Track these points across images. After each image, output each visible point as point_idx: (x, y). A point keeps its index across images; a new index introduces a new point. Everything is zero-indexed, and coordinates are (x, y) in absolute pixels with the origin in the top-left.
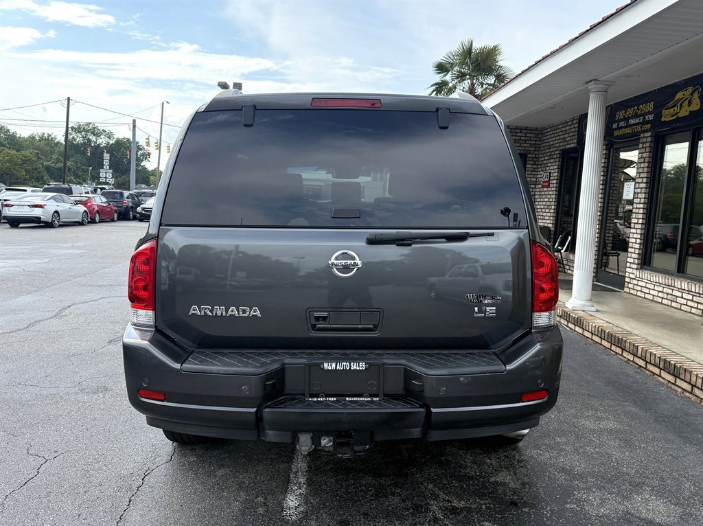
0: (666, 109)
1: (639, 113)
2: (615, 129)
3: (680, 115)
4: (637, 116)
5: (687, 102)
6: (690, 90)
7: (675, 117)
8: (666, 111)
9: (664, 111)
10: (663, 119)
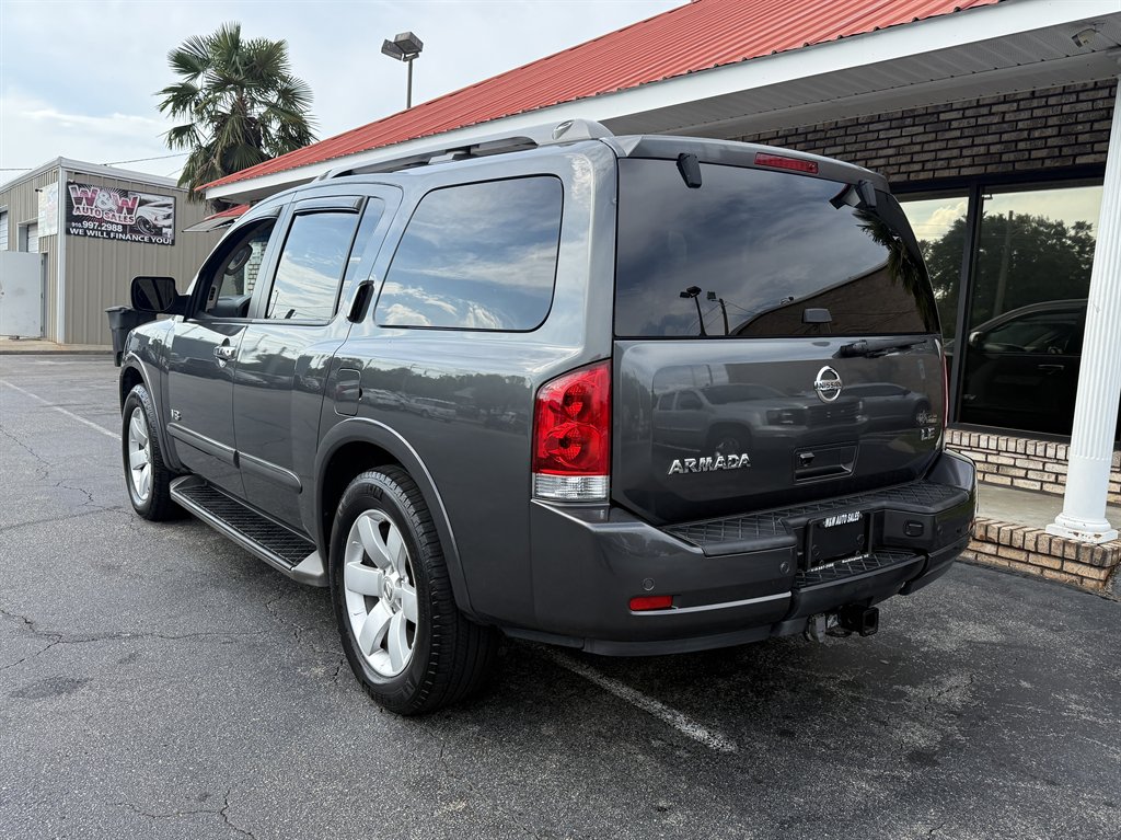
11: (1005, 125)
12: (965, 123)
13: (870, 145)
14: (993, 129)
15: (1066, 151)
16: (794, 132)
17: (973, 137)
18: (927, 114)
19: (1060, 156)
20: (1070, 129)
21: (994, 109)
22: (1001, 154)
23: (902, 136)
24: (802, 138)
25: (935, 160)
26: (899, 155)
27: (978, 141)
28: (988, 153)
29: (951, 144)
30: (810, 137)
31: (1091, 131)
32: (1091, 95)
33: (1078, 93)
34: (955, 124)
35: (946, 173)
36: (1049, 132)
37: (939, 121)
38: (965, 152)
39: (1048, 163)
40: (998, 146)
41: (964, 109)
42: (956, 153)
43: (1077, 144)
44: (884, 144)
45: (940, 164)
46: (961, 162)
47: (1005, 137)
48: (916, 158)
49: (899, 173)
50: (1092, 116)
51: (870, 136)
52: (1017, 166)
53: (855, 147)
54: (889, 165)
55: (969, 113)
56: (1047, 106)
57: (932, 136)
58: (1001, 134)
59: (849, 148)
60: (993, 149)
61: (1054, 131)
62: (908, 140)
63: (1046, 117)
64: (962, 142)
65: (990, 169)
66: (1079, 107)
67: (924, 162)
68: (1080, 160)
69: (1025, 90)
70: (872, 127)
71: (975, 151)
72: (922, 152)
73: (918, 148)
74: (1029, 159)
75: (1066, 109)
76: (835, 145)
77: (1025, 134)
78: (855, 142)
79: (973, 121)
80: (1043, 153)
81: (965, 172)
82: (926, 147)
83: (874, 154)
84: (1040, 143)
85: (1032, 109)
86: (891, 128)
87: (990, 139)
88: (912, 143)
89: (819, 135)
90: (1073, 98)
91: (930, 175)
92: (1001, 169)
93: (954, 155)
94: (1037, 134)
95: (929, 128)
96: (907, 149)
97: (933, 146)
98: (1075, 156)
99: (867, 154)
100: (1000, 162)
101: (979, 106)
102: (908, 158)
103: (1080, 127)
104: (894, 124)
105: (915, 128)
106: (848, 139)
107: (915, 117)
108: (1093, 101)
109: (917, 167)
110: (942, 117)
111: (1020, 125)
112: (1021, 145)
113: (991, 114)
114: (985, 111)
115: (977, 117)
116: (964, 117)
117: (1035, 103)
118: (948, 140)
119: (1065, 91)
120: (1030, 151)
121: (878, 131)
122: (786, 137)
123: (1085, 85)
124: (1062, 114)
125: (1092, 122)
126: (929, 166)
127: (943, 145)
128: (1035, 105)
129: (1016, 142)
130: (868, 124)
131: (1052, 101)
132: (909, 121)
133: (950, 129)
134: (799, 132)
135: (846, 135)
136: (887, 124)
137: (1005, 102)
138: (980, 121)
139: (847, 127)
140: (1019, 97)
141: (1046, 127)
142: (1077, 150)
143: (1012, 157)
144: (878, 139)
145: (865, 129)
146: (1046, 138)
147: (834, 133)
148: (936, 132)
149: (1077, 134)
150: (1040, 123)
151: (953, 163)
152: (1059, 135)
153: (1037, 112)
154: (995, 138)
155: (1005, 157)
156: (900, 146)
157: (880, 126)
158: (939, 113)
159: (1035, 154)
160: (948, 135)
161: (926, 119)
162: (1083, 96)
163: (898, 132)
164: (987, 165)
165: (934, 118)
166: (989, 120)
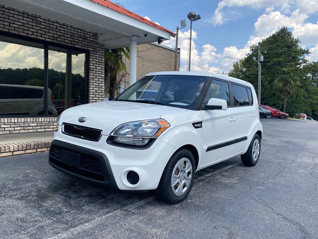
11: (57, 30)
12: (45, 24)
13: (11, 18)
14: (54, 29)
17: (49, 30)
18: (32, 16)
19: (71, 43)
20: (73, 37)
21: (54, 24)
23: (23, 20)
25: (37, 33)
26: (23, 26)
28: (53, 36)
29: (42, 29)
32: (77, 30)
33: (74, 28)
35: (41, 38)
36: (69, 36)
37: (37, 20)
38: (47, 34)
39: (69, 44)
40: (56, 35)
41: (45, 20)
42: (44, 33)
43: (75, 41)
44: (17, 20)
45: (39, 34)
46: (45, 36)
47: (58, 33)
48: (30, 29)
49: (24, 32)
50: (78, 36)
51: (10, 14)
52: (62, 43)
54: (19, 28)
56: (67, 29)
57: (35, 24)
60: (55, 36)
62: (26, 22)
63: (68, 32)
64: (45, 30)
65: (54, 41)
67: (33, 32)
68: (76, 46)
69: (62, 22)
70: (10, 11)
71: (50, 34)
73: (30, 26)
77: (63, 34)
78: (4, 14)
80: (68, 41)
81: (47, 40)
82: (33, 27)
83: (13, 22)
84: (67, 38)
86: (18, 15)
87: (54, 32)
88: (28, 24)
90: (73, 29)
91: (36, 37)
92: (57, 42)
93: (43, 33)
94: (66, 35)
95: (33, 21)
96: (26, 25)
97: (36, 28)
98: (75, 45)
99: (10, 21)
100: (57, 40)
101: (49, 21)
102: (27, 29)
103: (75, 38)
104: (20, 14)
107: (28, 15)
108: (78, 32)
109: (31, 33)
110: (38, 19)
112: (62, 37)
114: (51, 23)
115: (49, 24)
116: (45, 22)
117: (65, 27)
118: (41, 28)
120: (64, 39)
121: (14, 14)
123: (76, 27)
124: (71, 32)
125: (78, 37)
126: (35, 34)
127: (39, 29)
129: (61, 36)
130: (9, 9)
132: (26, 16)
133: (41, 24)
136: (17, 13)
137: (56, 23)
138: (50, 26)
140: (60, 23)
141: (68, 34)
142: (75, 43)
143: (60, 39)
144: (14, 17)
145: (8, 11)
148: (37, 24)
149: (75, 39)
150: (66, 33)
151: (43, 36)
152: (71, 38)
153: (65, 30)
154: (55, 33)
155: (58, 39)
156: (23, 23)
157: (14, 13)
158: (37, 18)
159: (66, 41)
160: (41, 26)
161: (32, 18)
162: (75, 30)
163: (22, 18)
164: (53, 40)
165: (35, 18)
166: (53, 26)
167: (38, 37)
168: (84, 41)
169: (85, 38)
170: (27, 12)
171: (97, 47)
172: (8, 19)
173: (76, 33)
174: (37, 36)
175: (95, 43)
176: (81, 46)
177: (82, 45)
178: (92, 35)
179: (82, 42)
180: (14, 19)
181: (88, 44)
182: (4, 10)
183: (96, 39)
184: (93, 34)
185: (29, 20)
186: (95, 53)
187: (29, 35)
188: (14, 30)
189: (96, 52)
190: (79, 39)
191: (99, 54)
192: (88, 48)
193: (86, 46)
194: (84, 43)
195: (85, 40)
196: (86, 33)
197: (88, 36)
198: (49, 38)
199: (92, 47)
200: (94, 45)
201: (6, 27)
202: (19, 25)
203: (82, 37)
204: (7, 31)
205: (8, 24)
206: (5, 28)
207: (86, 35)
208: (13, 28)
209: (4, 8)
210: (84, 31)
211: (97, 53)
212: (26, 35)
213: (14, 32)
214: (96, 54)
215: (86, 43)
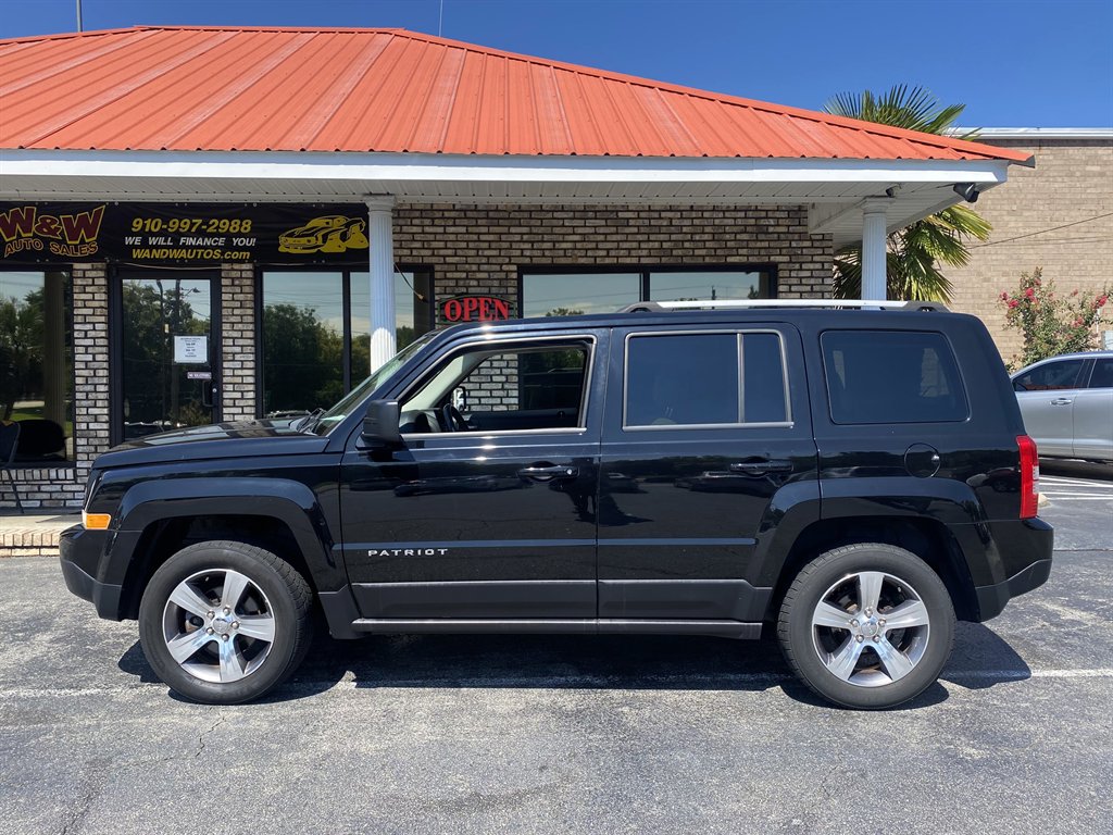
0: (291, 235)
1: (211, 230)
2: (134, 246)
3: (324, 249)
4: (201, 233)
5: (338, 235)
6: (341, 220)
7: (315, 250)
8: (290, 240)
9: (282, 239)
10: (282, 249)
11: (673, 228)
12: (640, 222)
13: (556, 230)
14: (664, 230)
15: (719, 252)
16: (473, 208)
17: (648, 234)
18: (607, 211)
20: (721, 237)
21: (663, 214)
22: (672, 249)
23: (585, 226)
24: (483, 215)
25: (617, 249)
26: (584, 241)
27: (652, 237)
28: (661, 248)
29: (630, 238)
30: (491, 214)
31: (735, 240)
32: (733, 214)
33: (724, 211)
34: (632, 222)
35: (628, 261)
36: (706, 237)
37: (618, 218)
38: (643, 245)
39: (707, 260)
40: (669, 244)
41: (639, 211)
42: (635, 245)
43: (726, 248)
44: (570, 230)
45: (622, 252)
46: (640, 253)
47: (674, 237)
48: (600, 245)
49: (586, 256)
50: (735, 229)
51: (555, 222)
52: (685, 260)
53: (541, 230)
54: (576, 249)
55: (642, 215)
56: (702, 218)
57: (613, 230)
58: (670, 234)
59: (534, 230)
60: (665, 245)
61: (710, 237)
62: (592, 230)
63: (703, 226)
64: (639, 237)
65: (664, 260)
66: (726, 222)
67: (608, 250)
68: (730, 260)
69: (686, 205)
70: (556, 215)
71: (651, 245)
72: (606, 241)
73: (602, 238)
74: (693, 255)
75: (717, 222)
76: (520, 226)
77: (689, 237)
78: (541, 226)
79: (647, 222)
80: (703, 252)
81: (644, 261)
82: (609, 238)
83: (561, 238)
84: (700, 245)
85: (693, 219)
86: (574, 218)
87: (662, 237)
88: (596, 233)
89: (501, 215)
90: (721, 215)
91: (614, 260)
92: (672, 261)
94: (697, 237)
95: (609, 222)
96: (592, 238)
97: (615, 238)
98: (726, 256)
99: (554, 237)
100: (672, 256)
101: (650, 210)
102: (593, 245)
103: (728, 236)
104: (577, 215)
105: (597, 221)
106: (533, 222)
107: (596, 212)
108: (735, 219)
109: (604, 253)
110: (620, 215)
111: (685, 229)
112: (687, 245)
113: (660, 218)
114: (656, 215)
115: (649, 219)
116: (639, 218)
117: (694, 215)
118: (627, 234)
119: (714, 209)
120: (693, 249)
121: (564, 219)
122: (465, 211)
123: (729, 207)
124: (713, 225)
125: (736, 233)
126: (613, 253)
127: (624, 237)
128: (694, 216)
129: (683, 241)
130: (553, 211)
131: (706, 215)
132: (591, 214)
133: (628, 226)
134: (479, 208)
135: (531, 218)
136: (571, 214)
137: (671, 211)
138: (653, 222)
139: (531, 211)
140: (682, 208)
141: (703, 233)
142: (727, 252)
143: (680, 252)
144: (563, 226)
145: (550, 215)
146: (704, 241)
147: (517, 215)
148: (617, 227)
149: (727, 241)
150: (699, 230)
151: (633, 253)
152: (713, 240)
153: (696, 222)
154: (666, 237)
155: (675, 253)
156: (585, 234)
157: (564, 215)
158: (617, 211)
159: (697, 252)
160: (627, 230)
161: (606, 215)
162: (727, 214)
163: (581, 222)
164: (660, 257)
165: (613, 215)
166: (659, 222)
167: (621, 260)
168: (757, 240)
169: (762, 230)
170: (593, 206)
171: (802, 248)
172: (552, 234)
173: (731, 222)
174: (618, 257)
175: (796, 237)
176: (748, 256)
177: (750, 252)
178: (785, 215)
179: (751, 244)
180: (563, 230)
181: (772, 244)
182: (542, 215)
183: (800, 225)
184: (789, 211)
185: (598, 222)
186: (797, 266)
187: (599, 261)
188: (565, 256)
189: (801, 263)
190: (738, 237)
191: (811, 266)
192: (772, 258)
193: (763, 252)
194: (759, 244)
195: (761, 237)
196: (763, 214)
197: (772, 222)
198: (650, 256)
199: (784, 251)
200: (794, 244)
201: (547, 253)
202: (575, 242)
203: (749, 229)
204: (549, 261)
205: (549, 245)
206: (544, 256)
207: (762, 222)
208: (561, 252)
209: (542, 210)
210: (756, 210)
211: (804, 266)
212: (591, 261)
213: (563, 261)
214: (801, 269)
215: (766, 244)
